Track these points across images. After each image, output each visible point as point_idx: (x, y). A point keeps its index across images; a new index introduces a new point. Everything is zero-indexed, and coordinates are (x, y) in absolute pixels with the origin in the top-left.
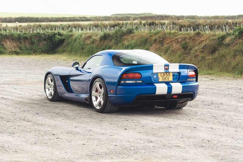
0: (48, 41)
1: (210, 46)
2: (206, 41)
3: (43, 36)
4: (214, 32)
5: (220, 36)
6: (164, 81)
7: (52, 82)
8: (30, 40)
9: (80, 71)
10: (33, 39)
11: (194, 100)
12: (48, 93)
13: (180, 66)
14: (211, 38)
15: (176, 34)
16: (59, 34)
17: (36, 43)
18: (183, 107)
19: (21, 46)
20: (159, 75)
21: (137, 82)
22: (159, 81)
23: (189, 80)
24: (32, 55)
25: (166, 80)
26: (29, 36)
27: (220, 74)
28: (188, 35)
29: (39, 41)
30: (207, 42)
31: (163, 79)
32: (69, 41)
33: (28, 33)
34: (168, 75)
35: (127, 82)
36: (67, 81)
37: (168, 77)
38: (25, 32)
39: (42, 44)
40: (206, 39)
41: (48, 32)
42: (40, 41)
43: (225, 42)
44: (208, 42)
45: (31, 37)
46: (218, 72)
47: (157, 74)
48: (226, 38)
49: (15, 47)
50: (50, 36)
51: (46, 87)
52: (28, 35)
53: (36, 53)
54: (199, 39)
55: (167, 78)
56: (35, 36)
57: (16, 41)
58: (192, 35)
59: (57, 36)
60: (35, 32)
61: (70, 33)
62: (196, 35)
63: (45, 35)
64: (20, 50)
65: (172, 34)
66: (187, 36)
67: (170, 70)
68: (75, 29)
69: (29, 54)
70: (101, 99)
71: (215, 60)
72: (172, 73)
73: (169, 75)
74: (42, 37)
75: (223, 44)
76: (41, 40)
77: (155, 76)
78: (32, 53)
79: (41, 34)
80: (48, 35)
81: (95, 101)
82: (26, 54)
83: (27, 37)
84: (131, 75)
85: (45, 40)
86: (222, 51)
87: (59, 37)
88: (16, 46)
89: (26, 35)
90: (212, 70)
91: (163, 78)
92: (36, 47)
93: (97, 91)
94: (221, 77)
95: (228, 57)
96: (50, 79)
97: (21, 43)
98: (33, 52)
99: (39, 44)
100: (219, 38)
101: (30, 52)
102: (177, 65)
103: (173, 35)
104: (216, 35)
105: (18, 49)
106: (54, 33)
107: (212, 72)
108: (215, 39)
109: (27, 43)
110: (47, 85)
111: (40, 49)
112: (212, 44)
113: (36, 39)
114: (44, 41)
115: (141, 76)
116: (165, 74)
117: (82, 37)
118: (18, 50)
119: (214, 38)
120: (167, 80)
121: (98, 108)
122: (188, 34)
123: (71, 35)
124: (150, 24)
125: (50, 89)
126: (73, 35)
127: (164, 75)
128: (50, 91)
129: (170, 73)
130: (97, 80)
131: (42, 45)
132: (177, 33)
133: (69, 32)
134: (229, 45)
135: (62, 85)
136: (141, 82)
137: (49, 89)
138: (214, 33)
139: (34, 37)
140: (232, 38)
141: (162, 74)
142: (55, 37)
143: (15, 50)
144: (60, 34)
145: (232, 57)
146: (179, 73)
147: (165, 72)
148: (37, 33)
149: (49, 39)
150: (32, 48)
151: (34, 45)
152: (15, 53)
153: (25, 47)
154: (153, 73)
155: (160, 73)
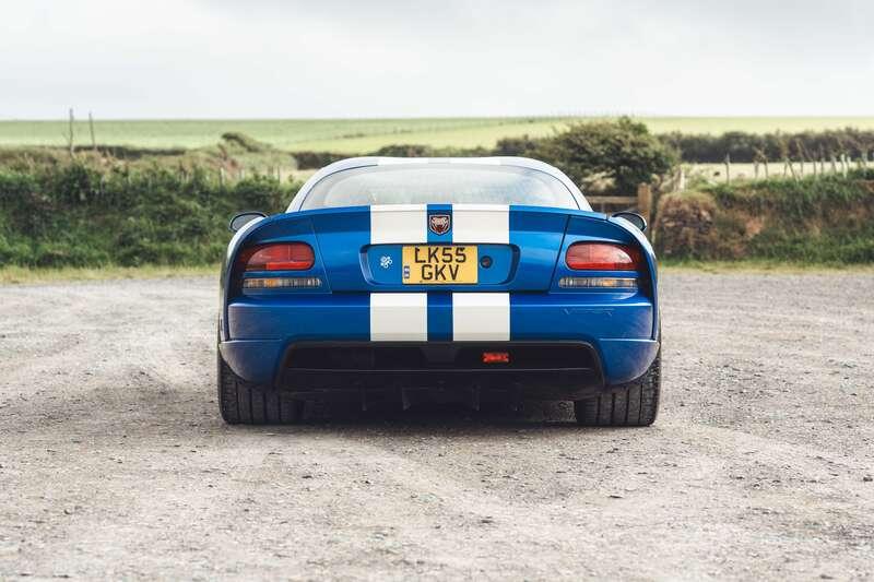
6: (433, 281)
20: (408, 257)
22: (405, 281)
25: (441, 280)
31: (427, 276)
34: (455, 257)
37: (454, 264)
47: (395, 249)
55: (446, 272)
72: (476, 248)
73: (461, 258)
77: (385, 262)
91: (427, 270)
115: (314, 256)
116: (439, 254)
120: (449, 280)
127: (431, 256)
129: (467, 248)
141: (424, 250)
146: (512, 249)
154: (369, 246)
155: (413, 248)
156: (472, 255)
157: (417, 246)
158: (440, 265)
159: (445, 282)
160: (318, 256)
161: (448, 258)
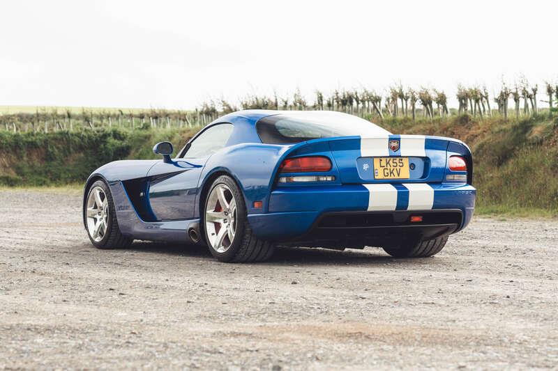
0: (89, 151)
1: (494, 146)
2: (483, 136)
3: (77, 139)
4: (504, 114)
5: (517, 123)
6: (389, 177)
7: (102, 200)
8: (43, 150)
9: (176, 164)
10: (52, 147)
11: (464, 230)
12: (93, 228)
13: (427, 140)
14: (496, 129)
15: (409, 124)
16: (116, 135)
17: (58, 157)
18: (435, 252)
19: (20, 166)
20: (376, 162)
21: (322, 179)
22: (376, 177)
23: (450, 177)
24: (48, 186)
25: (392, 177)
26: (40, 139)
27: (520, 212)
28: (440, 124)
29: (67, 152)
30: (486, 139)
31: (386, 174)
32: (141, 150)
33: (38, 134)
34: (398, 164)
35: (296, 179)
36: (142, 194)
37: (398, 168)
38: (31, 131)
39: (74, 160)
40: (484, 131)
41: (89, 131)
42: (68, 154)
43: (530, 137)
44: (489, 137)
45: (46, 141)
46: (516, 208)
47: (371, 159)
48: (532, 126)
49: (5, 167)
50: (94, 139)
51: (88, 214)
52: (38, 137)
53: (58, 180)
54: (467, 131)
55: (395, 172)
56: (55, 139)
57: (8, 152)
58: (448, 123)
59: (111, 140)
60: (56, 130)
61: (144, 133)
62: (458, 123)
63: (82, 138)
64: (18, 174)
65: (400, 124)
66: (437, 125)
67: (403, 152)
68: (157, 122)
69: (41, 184)
70: (227, 228)
71: (507, 180)
72: (407, 159)
73: (401, 165)
74: (75, 141)
75: (526, 140)
76: (72, 149)
77: (366, 167)
78: (48, 181)
79: (72, 135)
80: (90, 138)
81: (213, 234)
82: (33, 185)
83: (35, 142)
84: (305, 163)
85: (81, 148)
86: (526, 156)
87: (116, 141)
88: (8, 165)
89: (34, 138)
90: (499, 203)
91: (386, 171)
92: (60, 167)
93: (218, 208)
94: (525, 217)
95: (540, 172)
96: (98, 192)
97: (20, 158)
98: (51, 179)
99: (67, 160)
100: (515, 128)
101: (43, 179)
102: (421, 139)
103: (402, 125)
104: (508, 121)
105: (13, 172)
106: (104, 131)
107: (500, 208)
108: (505, 131)
109: (34, 157)
110: (90, 209)
111: (67, 172)
112: (499, 142)
113: (58, 148)
114: (79, 152)
115: (332, 164)
116: (391, 162)
117: (175, 139)
118: (13, 174)
119: (504, 127)
120: (396, 177)
121: (221, 250)
122: (439, 120)
123: (148, 138)
124: (342, 101)
125: (98, 217)
126: (150, 136)
127: (387, 163)
128: (99, 223)
129: (403, 159)
130: (217, 181)
131: (74, 163)
132: (410, 120)
133: (140, 129)
134: (540, 143)
135: (129, 203)
136: (329, 179)
137: (95, 220)
138: (504, 116)
139: (53, 141)
140: (549, 124)
141: (384, 160)
142: (105, 143)
143: (7, 175)
144: (119, 135)
145: (549, 170)
146: (426, 160)
147: (390, 156)
148: (61, 133)
149: (91, 148)
150: (49, 170)
151: (55, 163)
152: (6, 182)
153: (32, 167)
154: (360, 157)
155: (378, 159)
156: (406, 162)
157: (381, 158)
158: (392, 168)
159: (395, 177)
160: (334, 165)
161: (395, 165)
